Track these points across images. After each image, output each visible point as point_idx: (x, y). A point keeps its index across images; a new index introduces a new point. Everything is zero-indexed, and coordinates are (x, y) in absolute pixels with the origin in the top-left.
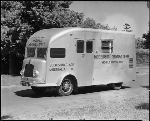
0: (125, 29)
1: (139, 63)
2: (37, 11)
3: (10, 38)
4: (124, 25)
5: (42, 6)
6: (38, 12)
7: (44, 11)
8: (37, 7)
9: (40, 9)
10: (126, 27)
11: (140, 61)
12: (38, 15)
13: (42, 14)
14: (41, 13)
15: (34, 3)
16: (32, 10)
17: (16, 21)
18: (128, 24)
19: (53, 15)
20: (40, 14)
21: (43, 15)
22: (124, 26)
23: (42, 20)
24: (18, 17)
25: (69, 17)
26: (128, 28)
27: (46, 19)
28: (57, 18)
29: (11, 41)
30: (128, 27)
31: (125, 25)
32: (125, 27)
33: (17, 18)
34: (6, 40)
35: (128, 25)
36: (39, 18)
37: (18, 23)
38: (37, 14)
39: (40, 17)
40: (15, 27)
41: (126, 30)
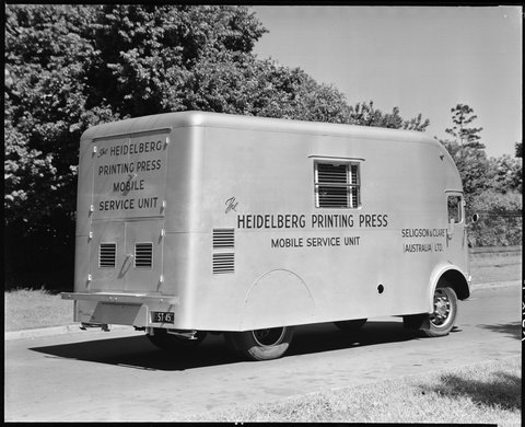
0: (455, 124)
1: (504, 245)
2: (140, 62)
3: (50, 159)
4: (453, 110)
5: (158, 45)
6: (145, 66)
7: (167, 65)
8: (142, 51)
9: (150, 55)
10: (461, 118)
11: (508, 237)
12: (146, 79)
13: (158, 74)
14: (154, 70)
15: (129, 35)
16: (124, 62)
17: (70, 101)
18: (466, 107)
19: (198, 77)
20: (153, 75)
21: (162, 78)
22: (454, 114)
23: (161, 94)
24: (76, 88)
25: (253, 82)
26: (467, 119)
27: (172, 91)
28: (210, 88)
29: (53, 170)
30: (467, 116)
31: (458, 108)
32: (458, 119)
33: (73, 91)
34: (37, 166)
35: (467, 109)
36: (148, 89)
37: (75, 107)
38: (143, 74)
39: (153, 85)
40: (66, 120)
41: (459, 127)
